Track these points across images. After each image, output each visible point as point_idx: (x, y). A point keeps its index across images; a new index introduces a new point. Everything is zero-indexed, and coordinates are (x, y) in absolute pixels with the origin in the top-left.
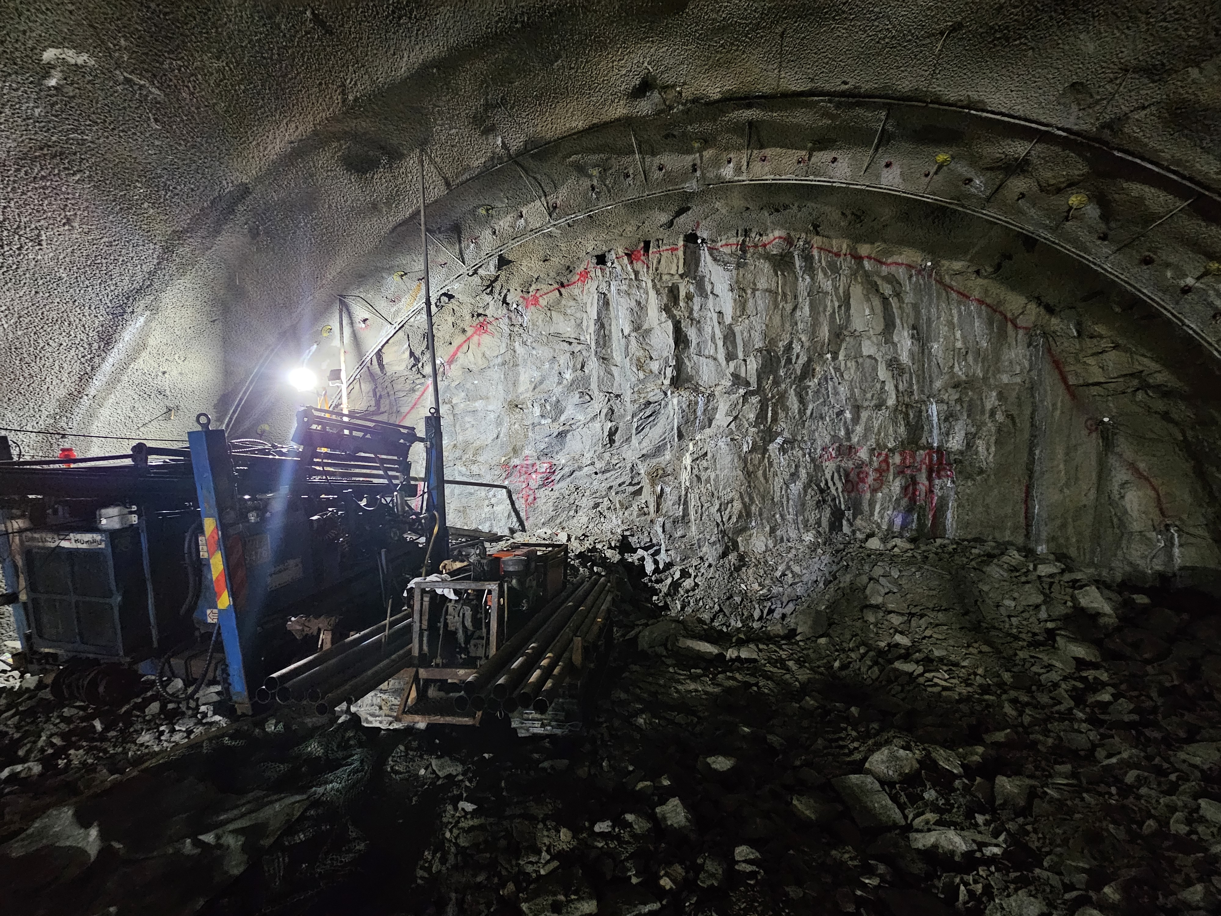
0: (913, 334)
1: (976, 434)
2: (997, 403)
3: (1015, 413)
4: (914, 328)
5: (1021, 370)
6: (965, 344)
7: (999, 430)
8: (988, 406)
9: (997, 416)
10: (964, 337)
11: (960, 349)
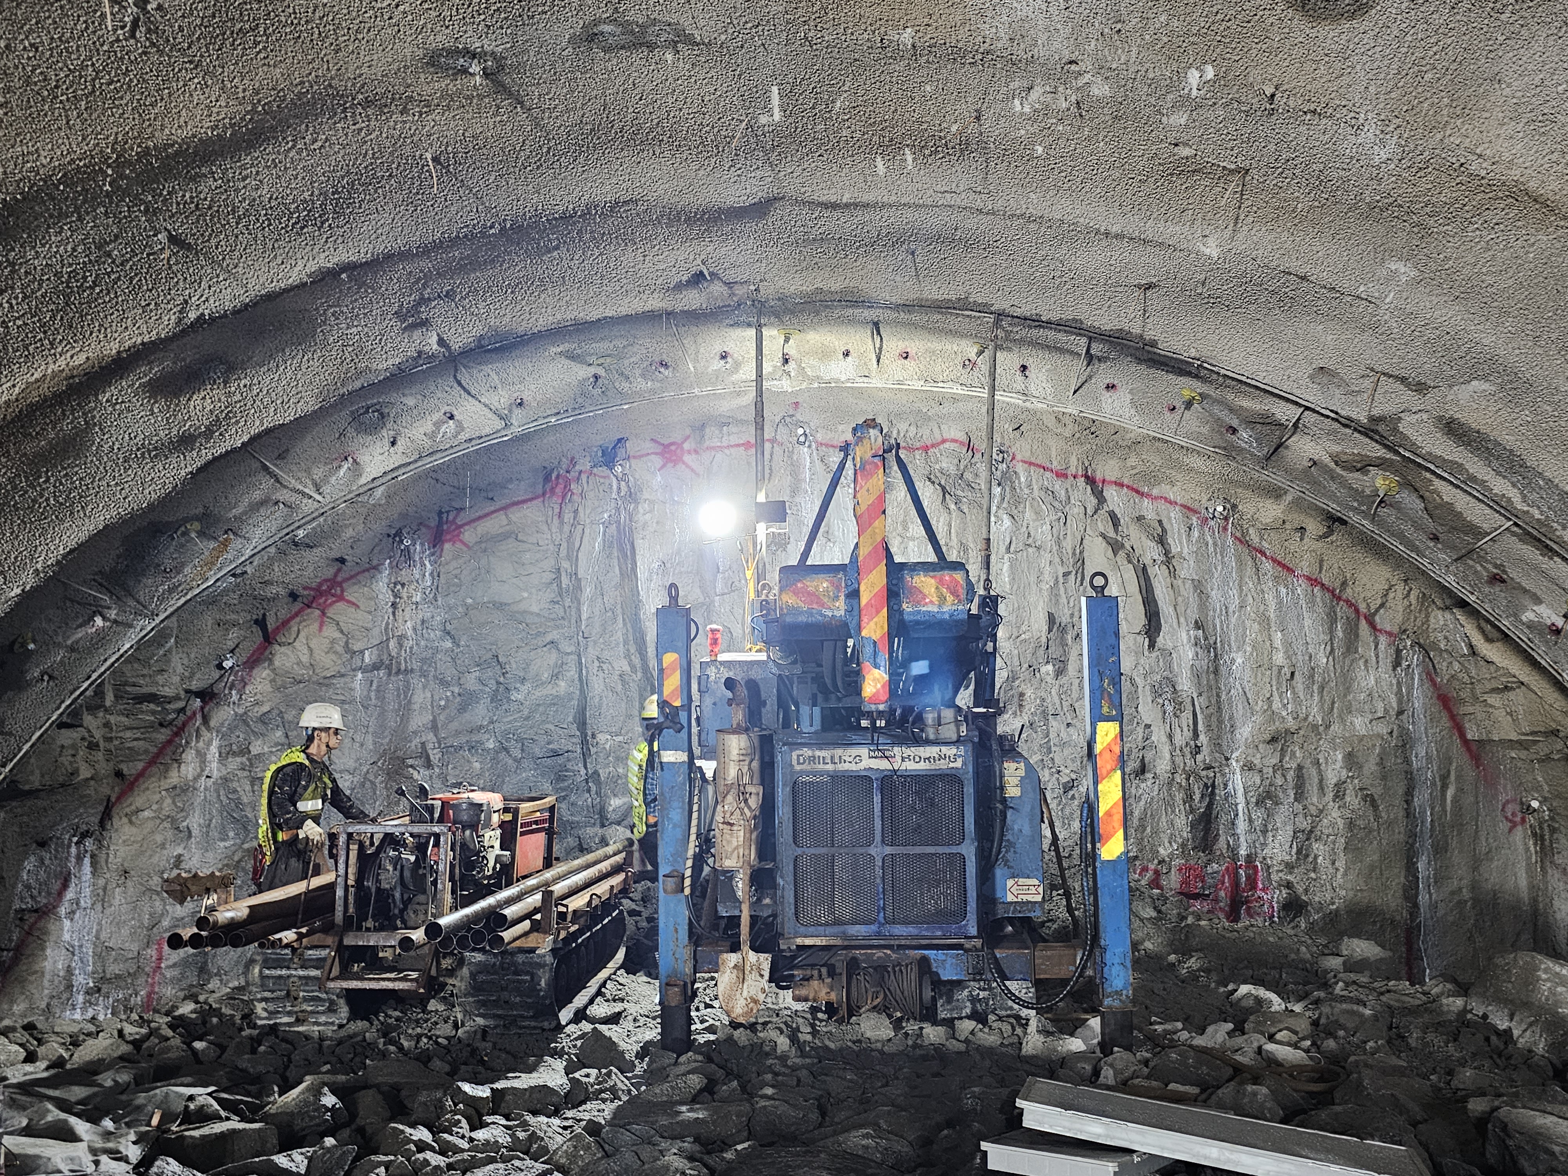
0: (1196, 637)
1: (1311, 832)
2: (1344, 773)
3: (1376, 791)
4: (1198, 626)
5: (1386, 711)
6: (1289, 657)
7: (1351, 824)
8: (1332, 778)
9: (1348, 799)
10: (1288, 645)
11: (1281, 668)
